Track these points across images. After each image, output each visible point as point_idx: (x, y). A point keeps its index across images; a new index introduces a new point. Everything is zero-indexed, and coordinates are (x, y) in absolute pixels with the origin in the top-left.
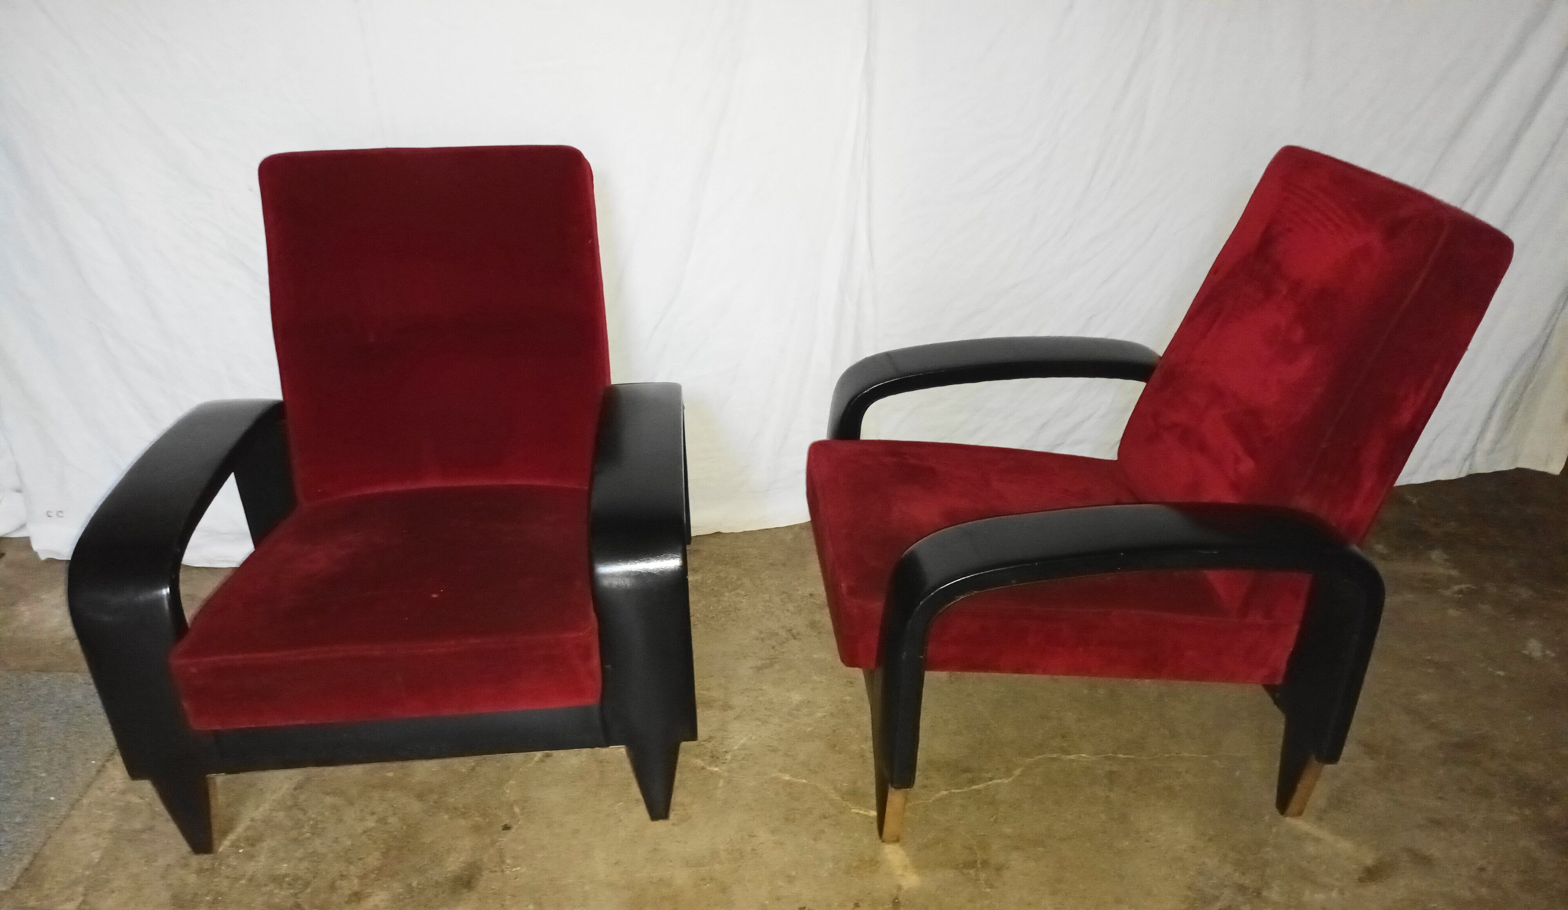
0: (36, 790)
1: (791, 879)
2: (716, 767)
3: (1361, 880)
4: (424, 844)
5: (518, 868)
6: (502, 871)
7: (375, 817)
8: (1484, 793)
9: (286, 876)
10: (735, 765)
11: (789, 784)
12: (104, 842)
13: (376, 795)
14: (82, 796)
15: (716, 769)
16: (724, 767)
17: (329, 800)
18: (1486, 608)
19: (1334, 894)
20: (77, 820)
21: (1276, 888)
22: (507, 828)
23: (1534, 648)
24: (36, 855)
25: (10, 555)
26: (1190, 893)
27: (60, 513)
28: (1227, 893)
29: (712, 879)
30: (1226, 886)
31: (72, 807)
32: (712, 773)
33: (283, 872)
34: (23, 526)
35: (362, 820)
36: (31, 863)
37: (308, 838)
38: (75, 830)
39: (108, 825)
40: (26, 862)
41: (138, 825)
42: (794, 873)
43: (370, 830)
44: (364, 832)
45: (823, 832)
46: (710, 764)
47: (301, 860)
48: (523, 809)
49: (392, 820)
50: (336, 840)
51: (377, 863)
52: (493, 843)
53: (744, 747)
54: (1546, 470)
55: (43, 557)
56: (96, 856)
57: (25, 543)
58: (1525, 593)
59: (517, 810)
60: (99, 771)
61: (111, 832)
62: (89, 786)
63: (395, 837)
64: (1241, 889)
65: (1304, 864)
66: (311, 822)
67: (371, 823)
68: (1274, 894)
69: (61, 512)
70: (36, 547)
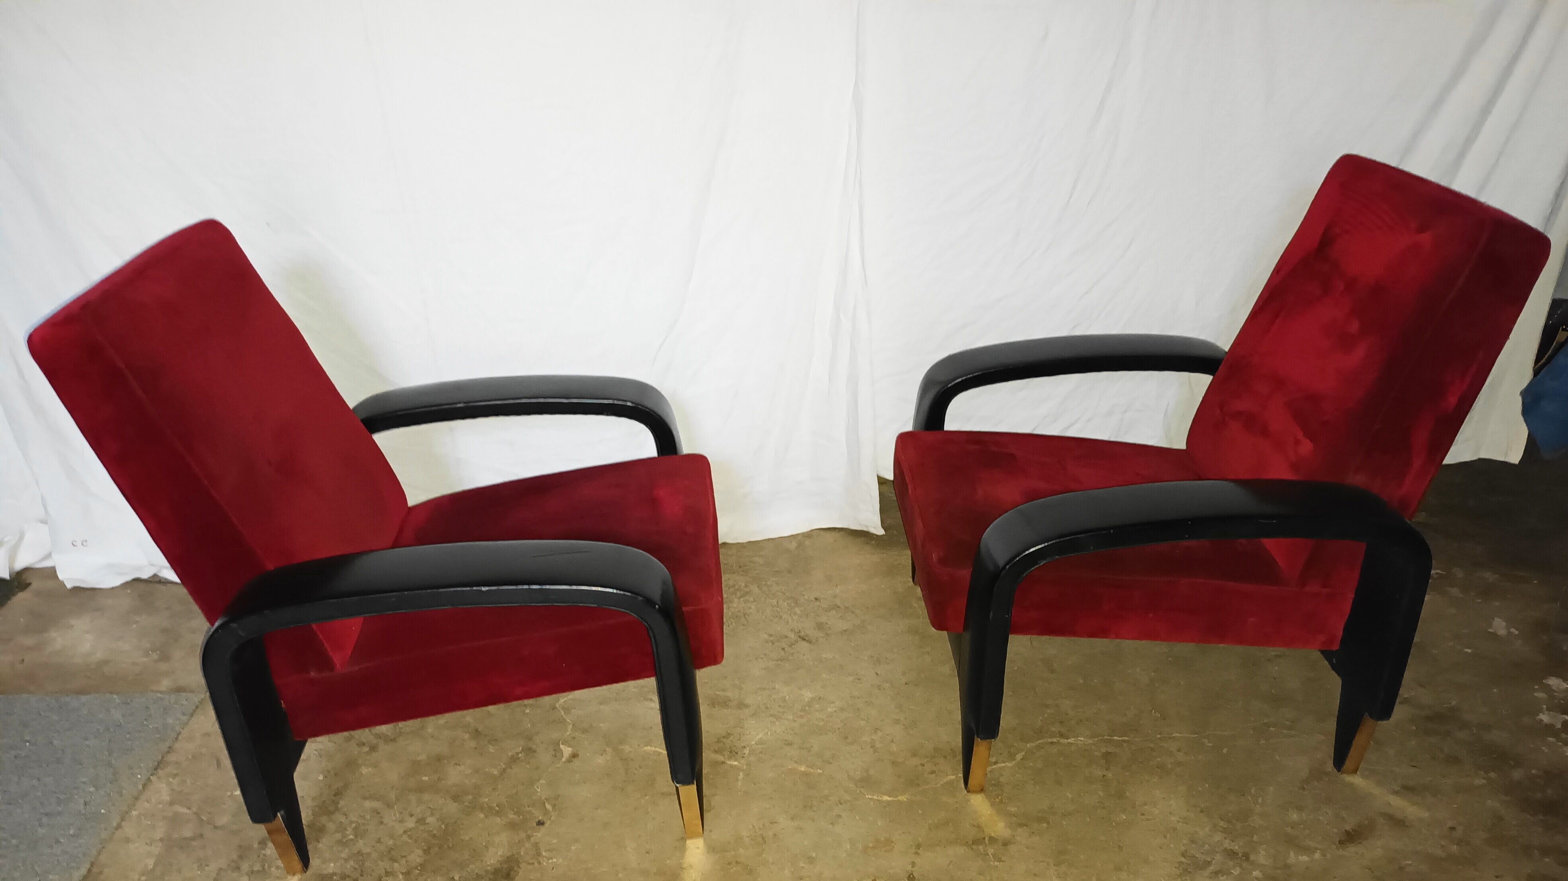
0: (85, 804)
1: (811, 860)
2: (735, 761)
3: (1341, 842)
4: (463, 840)
5: (554, 860)
6: (539, 863)
7: (414, 819)
8: (1453, 760)
9: (334, 874)
10: (752, 758)
11: (806, 774)
12: (157, 849)
13: (413, 798)
14: (132, 806)
15: (736, 763)
16: (743, 761)
17: (368, 804)
18: (1455, 591)
19: (1317, 855)
20: (129, 829)
21: (1263, 852)
22: (540, 823)
23: (1499, 626)
24: (92, 864)
25: (36, 584)
26: (1183, 859)
27: (84, 543)
28: (1218, 857)
29: (737, 862)
30: (1217, 852)
31: (123, 819)
32: (731, 766)
33: (331, 871)
34: (48, 556)
35: (402, 821)
36: (89, 871)
37: (352, 840)
38: (128, 840)
39: (159, 833)
40: (83, 871)
41: (188, 833)
42: (814, 855)
43: (410, 830)
44: (405, 832)
45: (840, 816)
46: (730, 758)
47: (346, 860)
48: (554, 806)
49: (430, 820)
50: (379, 841)
51: (419, 860)
52: (529, 837)
53: (760, 742)
54: (1506, 460)
55: (69, 586)
56: (150, 863)
57: (51, 573)
58: (1490, 576)
59: (548, 806)
60: (144, 786)
61: (161, 840)
62: (136, 798)
63: (434, 836)
64: (1231, 854)
65: (1289, 830)
66: (354, 825)
67: (411, 824)
68: (1262, 857)
69: (86, 541)
70: (61, 576)
